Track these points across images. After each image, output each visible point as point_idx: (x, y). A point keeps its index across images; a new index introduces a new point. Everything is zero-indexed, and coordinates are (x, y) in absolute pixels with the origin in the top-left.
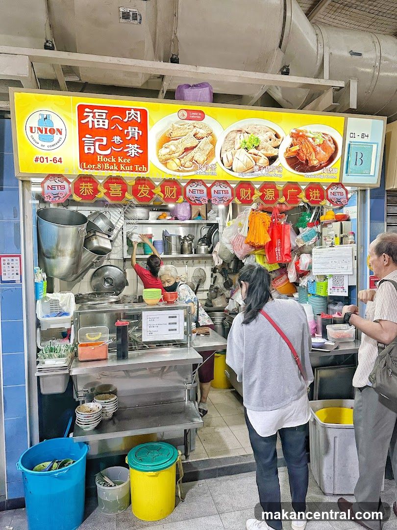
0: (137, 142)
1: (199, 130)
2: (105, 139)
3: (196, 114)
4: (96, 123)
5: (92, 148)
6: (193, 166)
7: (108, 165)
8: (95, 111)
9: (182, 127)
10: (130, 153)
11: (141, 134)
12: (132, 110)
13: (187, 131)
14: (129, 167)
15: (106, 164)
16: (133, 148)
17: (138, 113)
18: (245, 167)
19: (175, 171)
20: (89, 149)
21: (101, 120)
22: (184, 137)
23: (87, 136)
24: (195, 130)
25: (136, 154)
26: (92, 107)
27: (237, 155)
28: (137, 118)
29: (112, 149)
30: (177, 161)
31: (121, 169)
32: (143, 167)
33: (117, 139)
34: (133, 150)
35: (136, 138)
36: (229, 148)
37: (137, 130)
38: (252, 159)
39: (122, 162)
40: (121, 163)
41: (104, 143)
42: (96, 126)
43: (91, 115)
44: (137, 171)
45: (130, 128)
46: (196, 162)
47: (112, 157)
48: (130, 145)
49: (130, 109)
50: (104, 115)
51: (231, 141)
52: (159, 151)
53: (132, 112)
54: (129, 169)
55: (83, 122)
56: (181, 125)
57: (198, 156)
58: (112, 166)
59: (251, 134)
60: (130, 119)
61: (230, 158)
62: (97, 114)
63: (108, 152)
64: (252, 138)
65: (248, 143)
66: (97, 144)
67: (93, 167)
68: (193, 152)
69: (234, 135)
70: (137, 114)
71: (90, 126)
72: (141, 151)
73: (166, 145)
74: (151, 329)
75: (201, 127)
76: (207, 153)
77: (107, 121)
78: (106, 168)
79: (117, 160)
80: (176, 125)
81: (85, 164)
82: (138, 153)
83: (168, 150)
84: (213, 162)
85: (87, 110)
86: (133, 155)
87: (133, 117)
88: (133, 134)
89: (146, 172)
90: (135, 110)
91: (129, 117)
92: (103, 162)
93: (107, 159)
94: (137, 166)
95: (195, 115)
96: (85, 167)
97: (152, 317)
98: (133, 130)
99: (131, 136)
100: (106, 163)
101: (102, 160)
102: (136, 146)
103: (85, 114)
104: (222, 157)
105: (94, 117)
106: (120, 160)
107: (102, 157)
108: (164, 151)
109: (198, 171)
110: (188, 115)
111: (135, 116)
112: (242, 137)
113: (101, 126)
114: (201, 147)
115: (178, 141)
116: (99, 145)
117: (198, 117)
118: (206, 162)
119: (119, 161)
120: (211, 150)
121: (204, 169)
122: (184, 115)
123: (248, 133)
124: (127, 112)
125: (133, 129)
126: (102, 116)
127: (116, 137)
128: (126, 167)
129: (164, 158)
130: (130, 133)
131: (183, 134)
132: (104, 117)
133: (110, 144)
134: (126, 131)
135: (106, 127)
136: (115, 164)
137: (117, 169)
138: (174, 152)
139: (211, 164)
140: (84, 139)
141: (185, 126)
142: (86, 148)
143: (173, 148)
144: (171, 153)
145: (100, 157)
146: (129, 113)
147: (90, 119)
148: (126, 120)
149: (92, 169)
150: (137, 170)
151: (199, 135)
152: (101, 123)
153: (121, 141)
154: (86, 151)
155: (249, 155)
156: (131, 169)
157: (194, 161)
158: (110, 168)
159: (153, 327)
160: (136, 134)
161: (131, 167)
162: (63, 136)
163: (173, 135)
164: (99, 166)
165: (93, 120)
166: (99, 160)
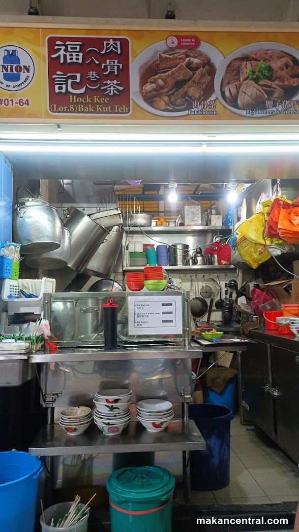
0: (117, 77)
1: (192, 59)
2: (78, 75)
3: (189, 40)
4: (68, 57)
5: (64, 86)
6: (186, 104)
7: (82, 106)
8: (68, 43)
9: (171, 57)
10: (109, 91)
11: (121, 68)
12: (111, 40)
13: (178, 61)
14: (107, 108)
15: (79, 106)
16: (112, 84)
17: (118, 43)
18: (254, 102)
19: (163, 110)
20: (60, 88)
21: (74, 54)
22: (174, 69)
23: (58, 73)
24: (187, 59)
25: (115, 91)
26: (64, 40)
27: (243, 88)
28: (117, 49)
29: (87, 87)
30: (166, 98)
31: (98, 111)
32: (124, 108)
33: (93, 75)
34: (112, 87)
35: (116, 73)
36: (232, 79)
37: (116, 64)
38: (263, 92)
39: (99, 102)
40: (97, 103)
41: (78, 80)
42: (69, 61)
43: (63, 48)
44: (116, 113)
45: (108, 61)
46: (190, 99)
47: (87, 96)
48: (109, 82)
49: (108, 40)
50: (78, 47)
51: (235, 71)
52: (144, 88)
53: (111, 42)
54: (107, 111)
55: (54, 56)
56: (170, 55)
57: (192, 91)
58: (87, 108)
59: (261, 61)
60: (108, 51)
61: (234, 91)
62: (69, 47)
63: (82, 91)
64: (263, 66)
65: (257, 73)
66: (70, 81)
67: (65, 110)
68: (186, 87)
69: (238, 63)
70: (116, 44)
71: (62, 61)
72: (121, 88)
73: (152, 79)
74: (140, 319)
75: (196, 55)
76: (204, 86)
77: (81, 54)
78: (79, 110)
79: (93, 100)
80: (164, 55)
81: (55, 105)
82: (118, 90)
83: (154, 86)
84: (213, 98)
85: (58, 42)
86: (112, 94)
87: (112, 47)
88: (112, 67)
89: (128, 113)
90: (114, 40)
91: (107, 49)
92: (77, 103)
93: (81, 99)
94: (116, 106)
95: (188, 42)
96: (55, 110)
97: (140, 304)
98: (112, 64)
99: (109, 70)
100: (79, 103)
101: (75, 101)
102: (115, 82)
103: (56, 47)
104: (223, 91)
105: (66, 50)
106: (96, 100)
107: (75, 97)
108: (149, 87)
109: (193, 110)
110: (179, 42)
111: (114, 47)
112: (249, 65)
113: (74, 60)
114: (196, 80)
115: (167, 73)
116: (72, 82)
117: (192, 44)
118: (202, 98)
119: (95, 102)
120: (209, 83)
121: (201, 107)
122: (173, 43)
123: (256, 60)
124: (105, 43)
125: (112, 62)
126: (76, 48)
127: (91, 72)
128: (104, 108)
129: (149, 95)
130: (109, 67)
131: (172, 66)
132: (78, 50)
133: (84, 81)
134: (103, 65)
135: (80, 61)
136: (90, 105)
137: (93, 111)
138: (162, 88)
139: (209, 100)
140: (54, 77)
141: (176, 55)
142: (57, 87)
143: (160, 82)
144: (159, 88)
145: (73, 97)
146: (107, 44)
147: (62, 53)
148: (103, 52)
149: (63, 112)
150: (116, 111)
151: (193, 66)
152: (74, 57)
153: (98, 77)
154: (57, 91)
155: (260, 88)
156: (110, 111)
157: (187, 98)
158: (85, 110)
159: (143, 316)
160: (116, 67)
161: (110, 107)
162: (31, 74)
163: (161, 67)
164: (72, 107)
165: (65, 53)
166: (71, 101)
